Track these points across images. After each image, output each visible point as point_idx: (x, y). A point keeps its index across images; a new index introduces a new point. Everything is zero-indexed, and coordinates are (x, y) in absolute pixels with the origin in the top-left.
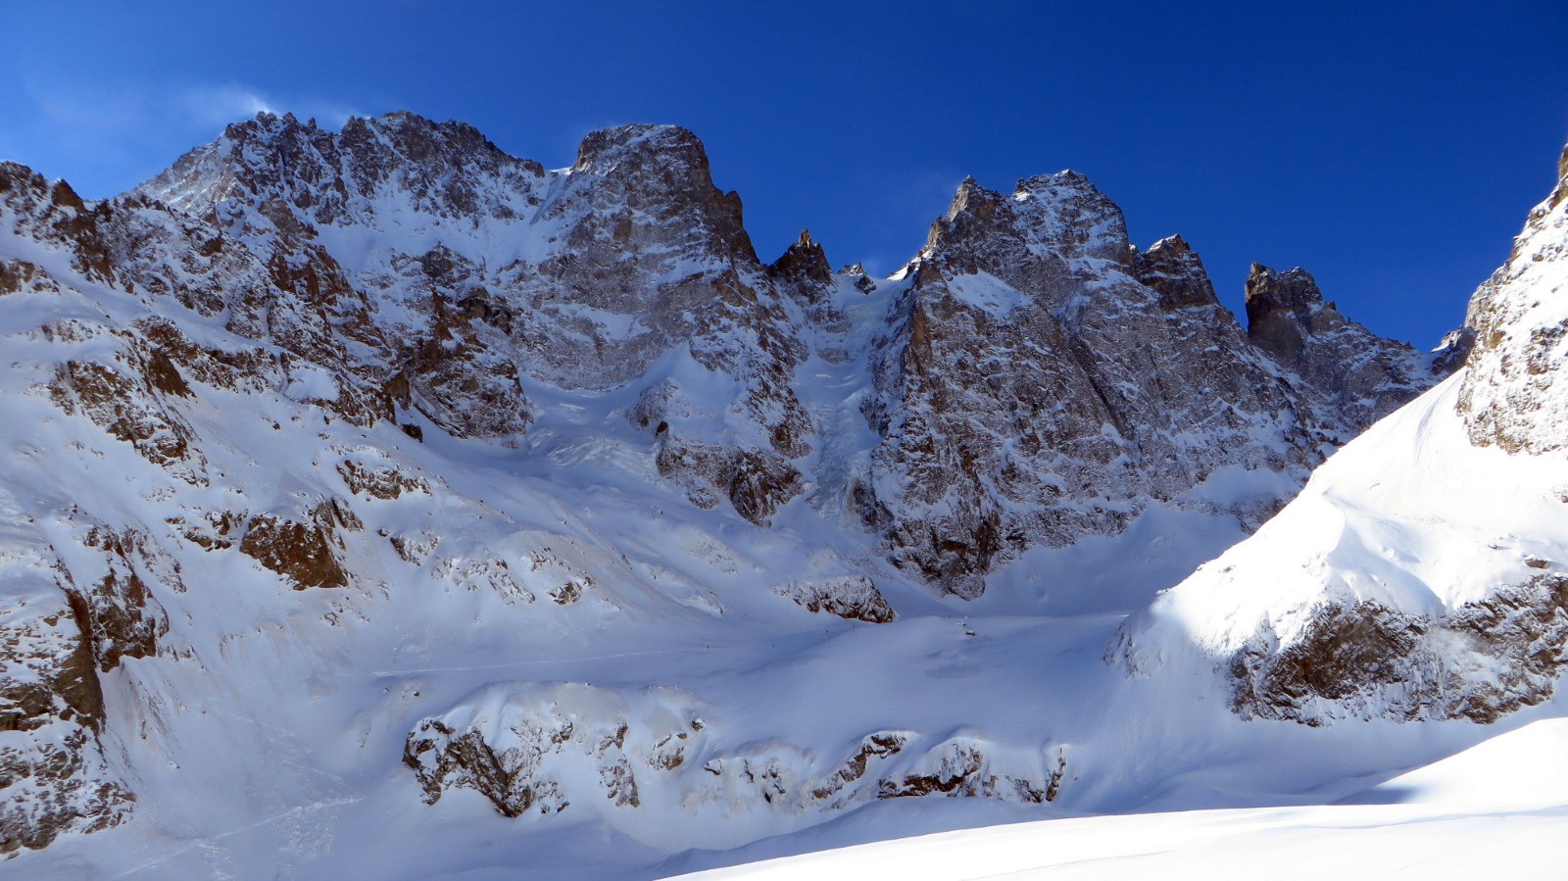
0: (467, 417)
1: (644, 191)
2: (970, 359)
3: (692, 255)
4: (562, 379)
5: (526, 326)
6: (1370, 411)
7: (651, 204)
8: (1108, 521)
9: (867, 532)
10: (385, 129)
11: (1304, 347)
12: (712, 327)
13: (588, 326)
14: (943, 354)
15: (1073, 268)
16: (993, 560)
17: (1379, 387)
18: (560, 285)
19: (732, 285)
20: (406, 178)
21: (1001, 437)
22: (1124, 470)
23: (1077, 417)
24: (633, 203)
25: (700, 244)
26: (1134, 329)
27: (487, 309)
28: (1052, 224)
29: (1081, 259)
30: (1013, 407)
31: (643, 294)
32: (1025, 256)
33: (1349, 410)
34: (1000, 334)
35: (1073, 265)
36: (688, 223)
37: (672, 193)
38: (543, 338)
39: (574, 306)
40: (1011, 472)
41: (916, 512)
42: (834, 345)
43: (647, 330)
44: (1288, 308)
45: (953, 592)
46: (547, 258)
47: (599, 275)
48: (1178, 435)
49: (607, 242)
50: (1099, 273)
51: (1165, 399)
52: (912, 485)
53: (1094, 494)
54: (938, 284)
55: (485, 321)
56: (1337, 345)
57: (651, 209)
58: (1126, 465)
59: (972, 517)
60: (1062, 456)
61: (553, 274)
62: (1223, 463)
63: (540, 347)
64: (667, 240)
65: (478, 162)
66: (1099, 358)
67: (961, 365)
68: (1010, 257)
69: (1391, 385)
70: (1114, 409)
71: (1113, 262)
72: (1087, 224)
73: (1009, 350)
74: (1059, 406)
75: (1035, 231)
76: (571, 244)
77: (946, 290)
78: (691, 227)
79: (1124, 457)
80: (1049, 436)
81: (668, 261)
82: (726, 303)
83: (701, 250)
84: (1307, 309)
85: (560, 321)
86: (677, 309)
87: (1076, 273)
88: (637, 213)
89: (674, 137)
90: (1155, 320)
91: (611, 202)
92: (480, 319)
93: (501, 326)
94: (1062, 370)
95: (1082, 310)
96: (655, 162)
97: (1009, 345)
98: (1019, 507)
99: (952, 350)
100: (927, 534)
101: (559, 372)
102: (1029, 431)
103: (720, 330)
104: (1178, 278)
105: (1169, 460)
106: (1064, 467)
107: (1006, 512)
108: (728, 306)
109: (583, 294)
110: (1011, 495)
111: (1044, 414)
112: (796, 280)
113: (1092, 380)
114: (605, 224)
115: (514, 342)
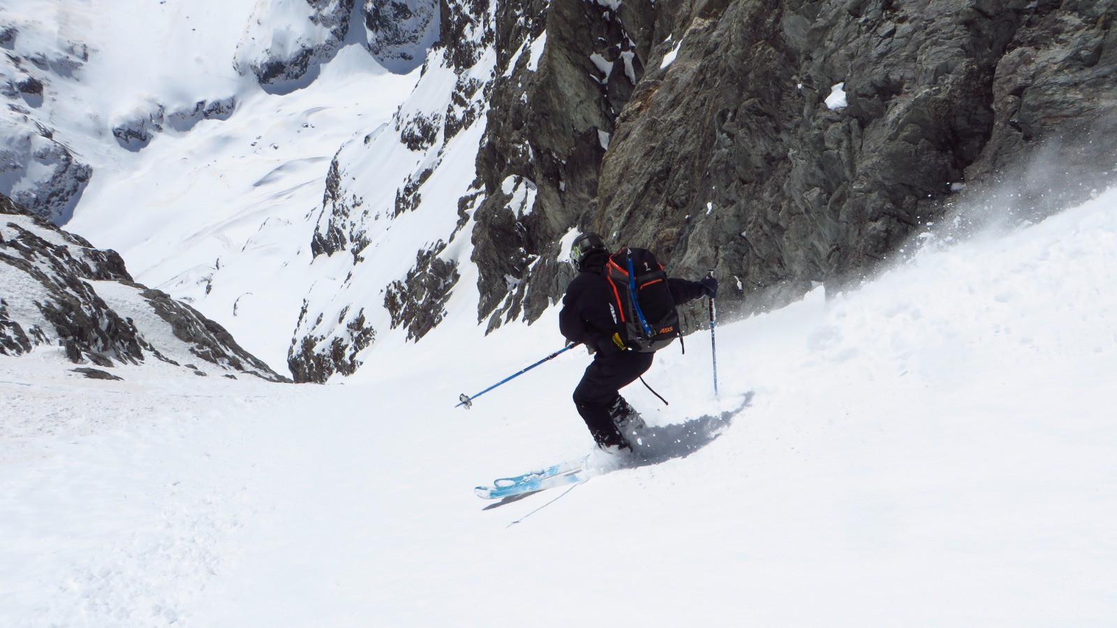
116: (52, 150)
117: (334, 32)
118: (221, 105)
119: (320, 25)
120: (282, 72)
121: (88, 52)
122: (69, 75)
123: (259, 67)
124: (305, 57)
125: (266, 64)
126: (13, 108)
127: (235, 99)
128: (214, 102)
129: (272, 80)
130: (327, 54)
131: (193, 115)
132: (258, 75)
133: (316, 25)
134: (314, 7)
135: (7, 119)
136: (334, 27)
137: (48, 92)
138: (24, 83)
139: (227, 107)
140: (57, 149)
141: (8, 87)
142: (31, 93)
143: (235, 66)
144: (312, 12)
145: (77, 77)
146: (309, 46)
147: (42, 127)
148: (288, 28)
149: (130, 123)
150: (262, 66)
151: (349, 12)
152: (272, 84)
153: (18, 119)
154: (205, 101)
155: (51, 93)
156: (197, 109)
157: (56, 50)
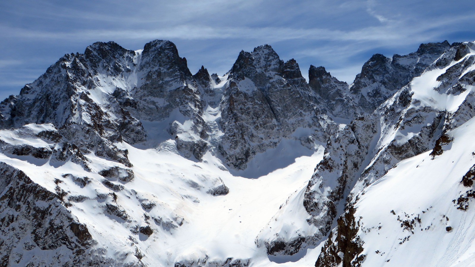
0: (133, 139)
1: (163, 62)
2: (243, 107)
3: (176, 81)
4: (150, 119)
5: (140, 106)
6: (334, 105)
7: (165, 65)
8: (273, 145)
9: (222, 157)
10: (95, 49)
11: (321, 88)
12: (184, 103)
13: (154, 103)
14: (237, 106)
15: (267, 75)
16: (248, 159)
17: (337, 98)
18: (146, 92)
19: (187, 90)
20: (104, 66)
21: (250, 126)
22: (277, 131)
23: (267, 119)
24: (160, 65)
25: (178, 78)
26: (281, 93)
27: (130, 103)
28: (263, 63)
29: (269, 73)
30: (253, 118)
31: (166, 93)
32: (256, 73)
33: (329, 104)
34: (250, 99)
35: (267, 74)
36: (175, 71)
37: (170, 62)
38: (144, 108)
39: (150, 97)
40: (252, 136)
41: (232, 153)
42: (212, 100)
43: (168, 103)
44: (318, 77)
45: (240, 169)
46: (142, 85)
47: (155, 88)
48: (289, 120)
49: (155, 78)
50: (273, 77)
51: (287, 110)
52: (231, 146)
53: (270, 138)
54: (235, 87)
55: (130, 106)
56: (328, 87)
57: (165, 67)
58: (277, 130)
59: (244, 151)
60: (263, 129)
61: (143, 89)
62: (299, 126)
63: (144, 111)
64: (170, 76)
65: (119, 54)
66: (272, 101)
67: (241, 109)
68: (252, 73)
69: (339, 98)
70: (275, 115)
71: (276, 73)
72: (271, 61)
73: (252, 103)
74: (263, 117)
75: (258, 64)
76: (147, 80)
77: (237, 89)
78: (175, 72)
79: (277, 128)
80: (261, 125)
81: (171, 83)
82: (186, 96)
83: (179, 79)
84: (322, 77)
85: (147, 103)
86: (175, 98)
87: (268, 77)
88: (162, 68)
89: (168, 45)
90: (285, 90)
91: (155, 66)
92: (129, 106)
93: (134, 107)
94: (264, 107)
95: (269, 88)
96: (165, 53)
97: (252, 102)
98: (254, 144)
99: (239, 105)
100: (234, 157)
101: (149, 117)
102: (256, 124)
103: (185, 104)
104: (293, 70)
105: (287, 127)
106: (264, 132)
107: (251, 146)
108: (187, 96)
109: (152, 94)
110: (252, 141)
111: (259, 119)
112: (201, 80)
113: (271, 107)
114: (154, 73)
115: (138, 110)
116: (135, 264)
117: (321, 230)
118: (241, 262)
119: (312, 225)
120: (283, 249)
121: (184, 222)
122: (168, 230)
123: (270, 243)
124: (299, 242)
125: (275, 242)
126: (131, 238)
127: (250, 261)
128: (237, 260)
129: (275, 253)
130: (313, 243)
131: (223, 265)
132: (268, 248)
133: (310, 225)
134: (310, 214)
135: (122, 242)
136: (321, 227)
137: (154, 236)
138: (144, 228)
139: (244, 264)
140: (138, 264)
141: (135, 228)
142: (145, 234)
143: (256, 242)
144: (309, 217)
145: (172, 233)
146: (303, 235)
147: (139, 251)
148: (292, 224)
149: (186, 261)
150: (272, 243)
151: (333, 219)
152: (275, 255)
153: (128, 243)
154: (233, 258)
155: (154, 237)
156: (226, 262)
157: (168, 217)
